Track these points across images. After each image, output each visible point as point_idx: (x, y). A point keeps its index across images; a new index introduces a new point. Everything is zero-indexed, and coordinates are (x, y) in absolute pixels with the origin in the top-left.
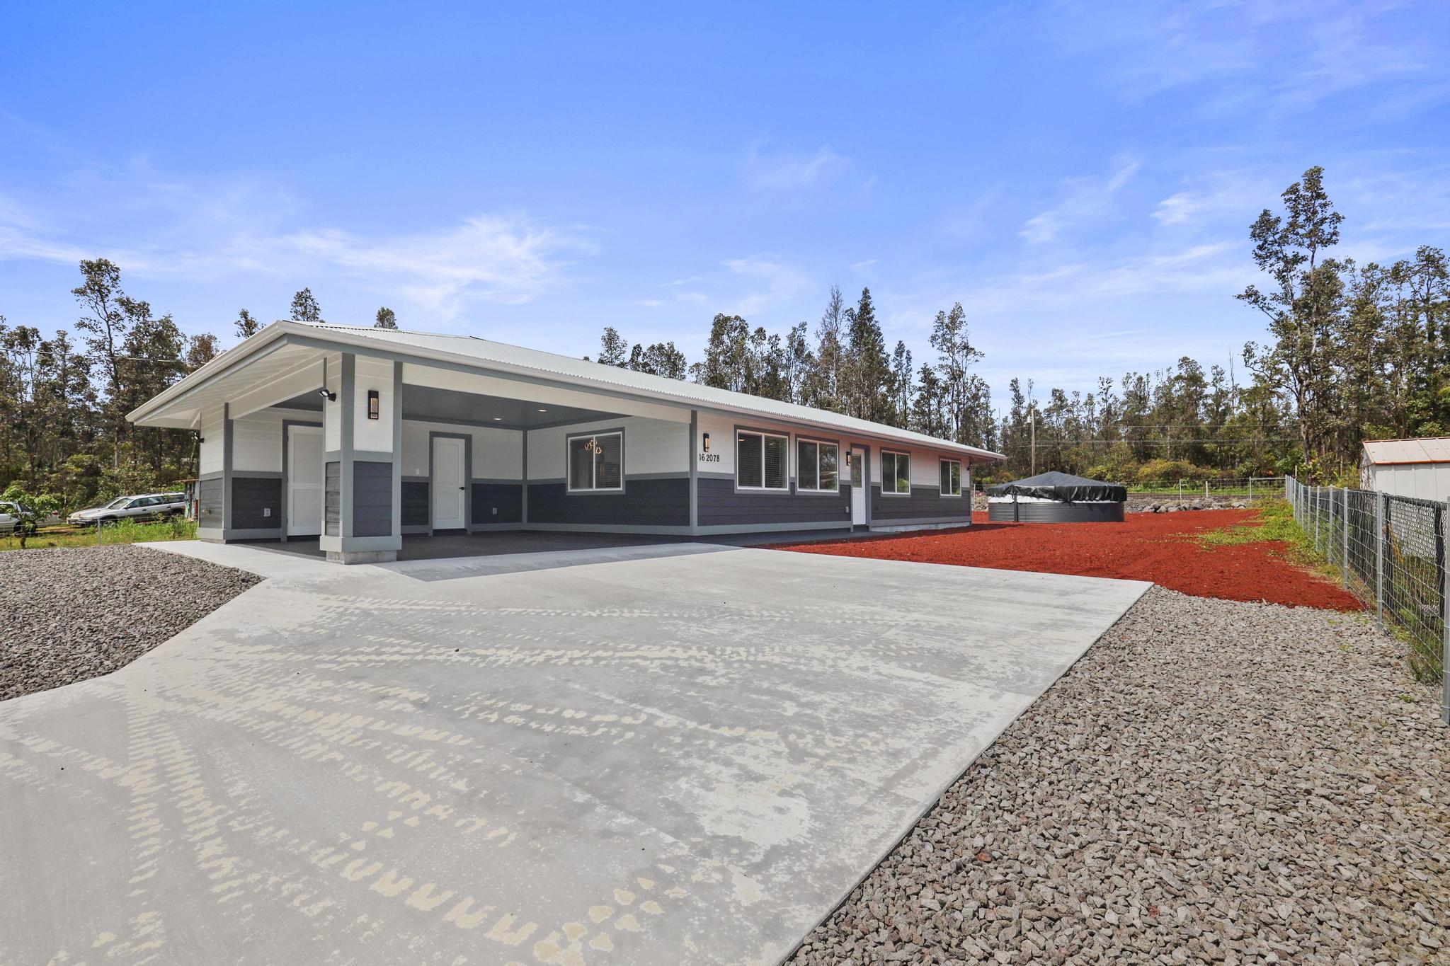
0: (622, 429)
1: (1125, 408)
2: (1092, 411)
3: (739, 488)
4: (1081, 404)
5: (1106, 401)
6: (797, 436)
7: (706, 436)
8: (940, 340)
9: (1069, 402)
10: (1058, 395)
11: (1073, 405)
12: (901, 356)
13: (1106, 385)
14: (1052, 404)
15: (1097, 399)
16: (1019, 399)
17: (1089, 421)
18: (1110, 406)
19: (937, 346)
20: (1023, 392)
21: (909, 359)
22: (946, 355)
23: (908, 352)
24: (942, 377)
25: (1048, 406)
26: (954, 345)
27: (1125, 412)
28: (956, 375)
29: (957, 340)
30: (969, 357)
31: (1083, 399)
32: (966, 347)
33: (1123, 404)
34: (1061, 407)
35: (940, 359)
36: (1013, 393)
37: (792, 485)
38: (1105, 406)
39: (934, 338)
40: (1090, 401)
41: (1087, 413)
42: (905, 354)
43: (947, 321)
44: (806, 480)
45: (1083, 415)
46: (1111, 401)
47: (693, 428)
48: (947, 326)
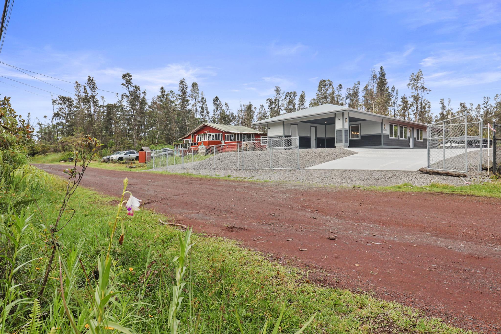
0: (360, 124)
1: (495, 110)
2: (479, 112)
3: (390, 137)
4: (474, 108)
5: (486, 107)
6: (400, 125)
7: (384, 125)
8: (412, 85)
9: (468, 108)
10: (463, 106)
11: (470, 109)
12: (393, 92)
13: (486, 101)
14: (459, 110)
15: (481, 106)
16: (444, 107)
17: (477, 116)
18: (488, 110)
19: (410, 88)
20: (446, 104)
21: (397, 93)
22: (414, 91)
23: (397, 90)
24: (411, 100)
25: (458, 110)
26: (417, 87)
27: (495, 111)
28: (416, 99)
29: (419, 85)
30: (424, 92)
31: (475, 106)
32: (423, 88)
33: (495, 108)
34: (464, 111)
35: (412, 93)
36: (441, 105)
37: (399, 137)
38: (486, 109)
39: (409, 85)
40: (478, 108)
41: (477, 113)
42: (395, 91)
43: (415, 77)
44: (401, 137)
45: (474, 114)
46: (488, 107)
47: (382, 123)
48: (415, 79)
